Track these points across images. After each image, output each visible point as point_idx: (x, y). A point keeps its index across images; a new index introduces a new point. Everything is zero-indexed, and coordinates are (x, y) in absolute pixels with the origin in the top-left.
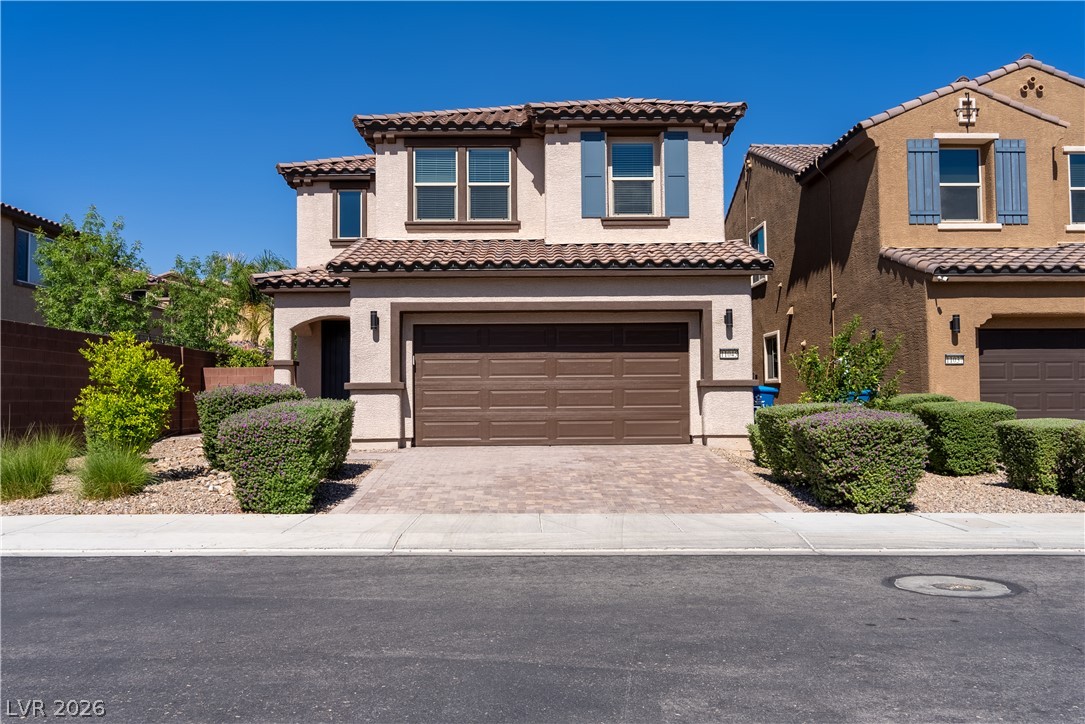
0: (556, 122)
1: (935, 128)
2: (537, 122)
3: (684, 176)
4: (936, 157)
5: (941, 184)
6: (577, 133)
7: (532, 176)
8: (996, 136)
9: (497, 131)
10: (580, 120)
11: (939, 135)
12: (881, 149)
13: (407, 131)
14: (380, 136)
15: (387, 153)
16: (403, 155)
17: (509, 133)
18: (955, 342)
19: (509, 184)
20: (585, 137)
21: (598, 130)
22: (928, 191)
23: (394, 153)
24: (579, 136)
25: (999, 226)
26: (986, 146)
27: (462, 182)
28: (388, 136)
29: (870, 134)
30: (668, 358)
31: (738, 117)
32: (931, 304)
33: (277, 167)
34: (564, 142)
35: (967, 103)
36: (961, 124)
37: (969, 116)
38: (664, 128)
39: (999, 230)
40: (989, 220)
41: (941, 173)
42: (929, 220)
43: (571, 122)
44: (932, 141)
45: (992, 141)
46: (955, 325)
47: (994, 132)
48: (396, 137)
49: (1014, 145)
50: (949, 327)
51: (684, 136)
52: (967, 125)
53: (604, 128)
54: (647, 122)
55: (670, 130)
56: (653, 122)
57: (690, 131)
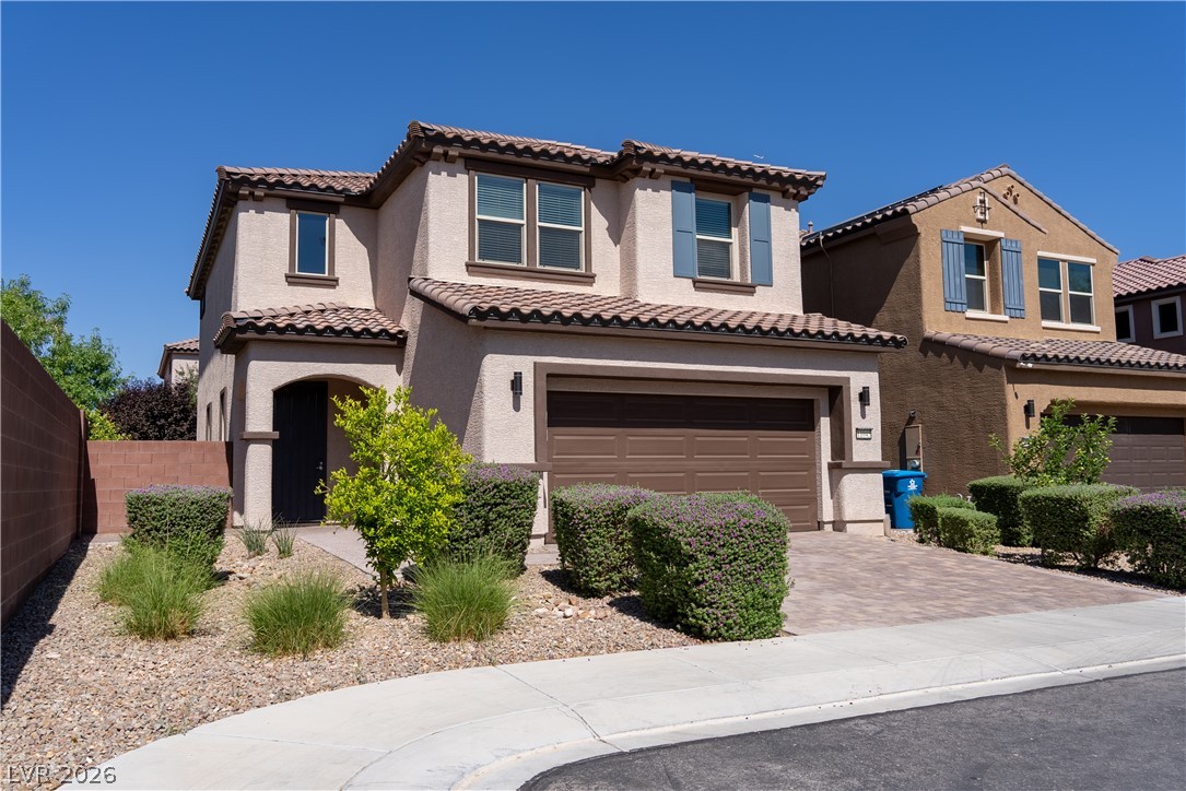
0: (653, 166)
1: (960, 221)
2: (634, 163)
3: (768, 242)
4: (962, 247)
5: (967, 276)
6: (667, 180)
7: (606, 224)
8: (1001, 235)
9: (576, 167)
10: (677, 168)
11: (965, 229)
12: (923, 235)
13: (474, 151)
14: (441, 151)
15: (444, 174)
16: (463, 179)
17: (588, 170)
18: (1028, 427)
19: (582, 229)
20: (676, 187)
21: (687, 180)
22: (958, 280)
23: (452, 174)
24: (669, 184)
25: (1006, 318)
26: (993, 242)
27: (531, 220)
28: (451, 153)
29: (915, 219)
30: (796, 438)
31: (819, 186)
32: (1009, 388)
33: (220, 171)
34: (656, 190)
35: (983, 202)
36: (978, 220)
37: (983, 213)
38: (749, 188)
39: (1006, 322)
40: (993, 311)
41: (966, 265)
42: (959, 307)
43: (669, 168)
44: (959, 233)
45: (1000, 239)
46: (1029, 410)
47: (1000, 230)
48: (461, 156)
49: (1014, 245)
50: (1023, 411)
51: (766, 199)
52: (983, 222)
53: (693, 178)
54: (739, 179)
55: (755, 191)
56: (745, 180)
57: (774, 196)
